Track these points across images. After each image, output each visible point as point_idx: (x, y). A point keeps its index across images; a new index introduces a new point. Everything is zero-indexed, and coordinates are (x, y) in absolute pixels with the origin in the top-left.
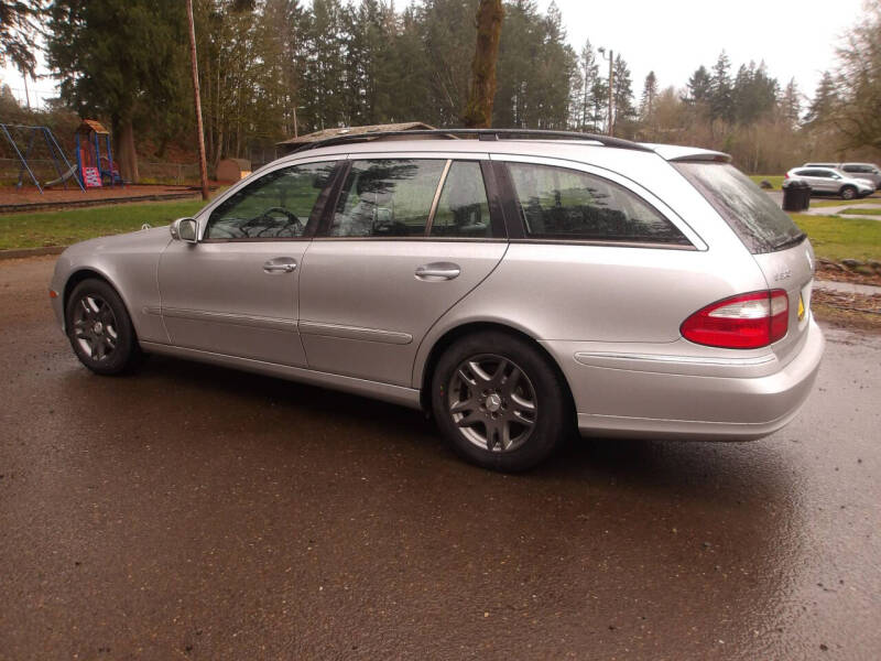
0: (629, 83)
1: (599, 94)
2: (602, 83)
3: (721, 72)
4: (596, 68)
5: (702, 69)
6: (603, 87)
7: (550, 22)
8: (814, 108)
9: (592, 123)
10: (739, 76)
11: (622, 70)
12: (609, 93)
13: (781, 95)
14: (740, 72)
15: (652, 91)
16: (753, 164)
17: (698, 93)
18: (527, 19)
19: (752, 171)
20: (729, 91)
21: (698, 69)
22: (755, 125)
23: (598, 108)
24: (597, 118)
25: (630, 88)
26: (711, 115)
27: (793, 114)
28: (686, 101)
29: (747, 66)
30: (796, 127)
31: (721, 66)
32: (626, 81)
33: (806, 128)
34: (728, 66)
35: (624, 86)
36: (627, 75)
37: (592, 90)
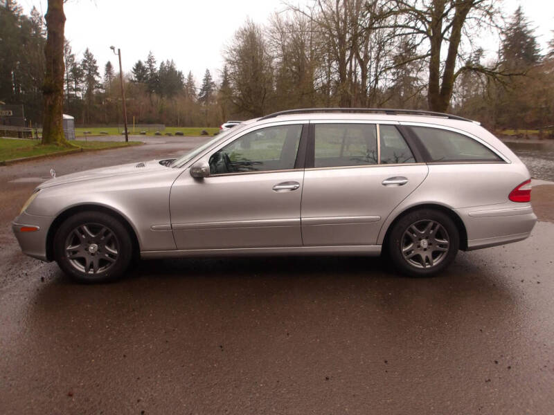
0: (96, 68)
1: (77, 74)
2: (78, 66)
3: (151, 66)
4: (72, 56)
5: (140, 62)
6: (79, 69)
7: (34, 22)
8: (203, 90)
9: (74, 93)
10: (161, 68)
11: (91, 59)
12: (83, 73)
13: (185, 81)
14: (161, 66)
15: (110, 74)
16: (177, 121)
17: (139, 77)
18: (15, 18)
19: (177, 124)
20: (157, 77)
21: (137, 62)
22: (175, 98)
23: (77, 83)
24: (77, 90)
25: (98, 71)
26: (149, 91)
27: (193, 92)
28: (132, 81)
29: (165, 62)
30: (196, 100)
31: (150, 61)
32: (94, 66)
33: (201, 100)
34: (155, 62)
35: (93, 69)
36: (95, 62)
37: (71, 71)
